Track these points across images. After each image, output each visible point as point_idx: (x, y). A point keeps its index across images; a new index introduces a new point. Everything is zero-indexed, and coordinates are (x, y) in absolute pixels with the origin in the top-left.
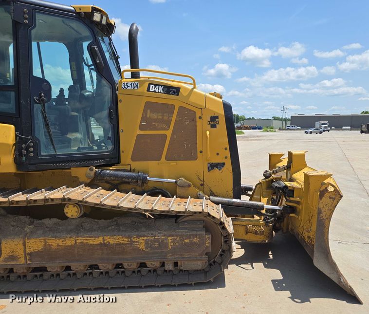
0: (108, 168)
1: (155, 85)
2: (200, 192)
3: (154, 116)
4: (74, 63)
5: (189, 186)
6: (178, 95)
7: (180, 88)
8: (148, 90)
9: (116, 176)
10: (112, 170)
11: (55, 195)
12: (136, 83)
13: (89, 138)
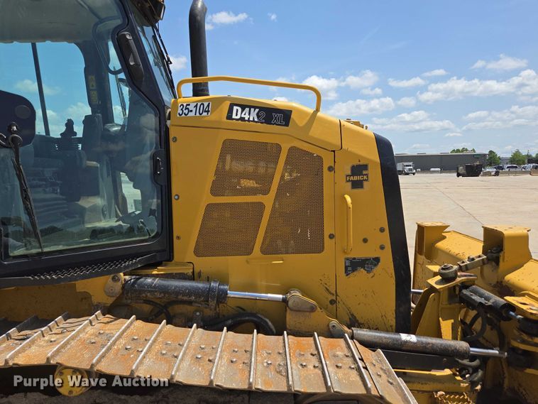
0: (148, 272)
1: (243, 107)
2: (334, 322)
3: (238, 167)
4: (92, 77)
5: (313, 309)
6: (287, 125)
7: (291, 111)
8: (229, 117)
9: (164, 290)
10: (157, 276)
11: (34, 349)
12: (206, 104)
13: (117, 204)
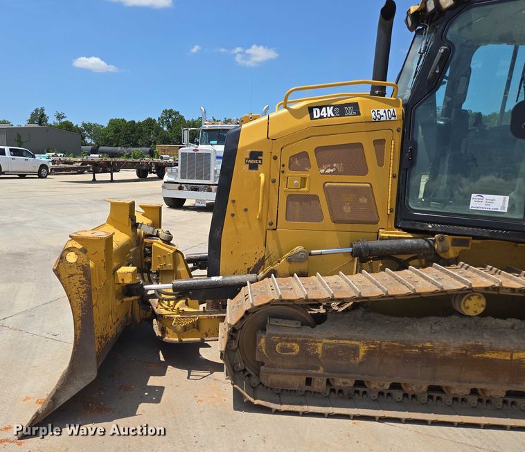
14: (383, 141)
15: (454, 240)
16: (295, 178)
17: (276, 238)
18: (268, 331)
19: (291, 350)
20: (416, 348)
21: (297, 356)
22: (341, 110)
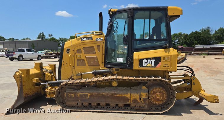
14: (99, 46)
15: (115, 69)
16: (78, 55)
17: (75, 70)
18: (66, 91)
19: (72, 96)
20: (101, 94)
21: (74, 97)
22: (88, 38)
